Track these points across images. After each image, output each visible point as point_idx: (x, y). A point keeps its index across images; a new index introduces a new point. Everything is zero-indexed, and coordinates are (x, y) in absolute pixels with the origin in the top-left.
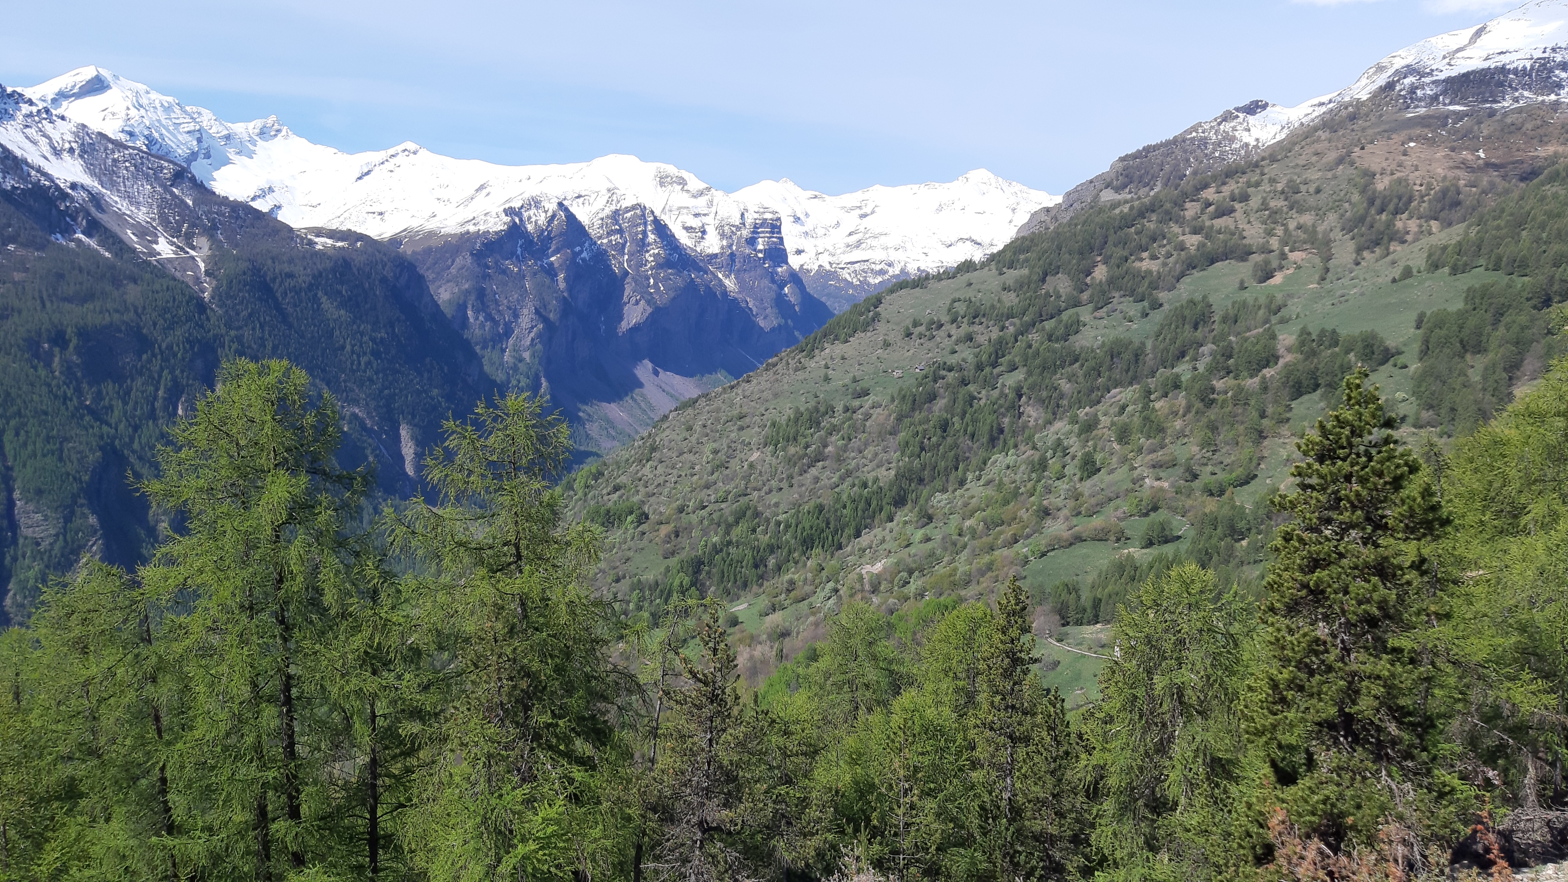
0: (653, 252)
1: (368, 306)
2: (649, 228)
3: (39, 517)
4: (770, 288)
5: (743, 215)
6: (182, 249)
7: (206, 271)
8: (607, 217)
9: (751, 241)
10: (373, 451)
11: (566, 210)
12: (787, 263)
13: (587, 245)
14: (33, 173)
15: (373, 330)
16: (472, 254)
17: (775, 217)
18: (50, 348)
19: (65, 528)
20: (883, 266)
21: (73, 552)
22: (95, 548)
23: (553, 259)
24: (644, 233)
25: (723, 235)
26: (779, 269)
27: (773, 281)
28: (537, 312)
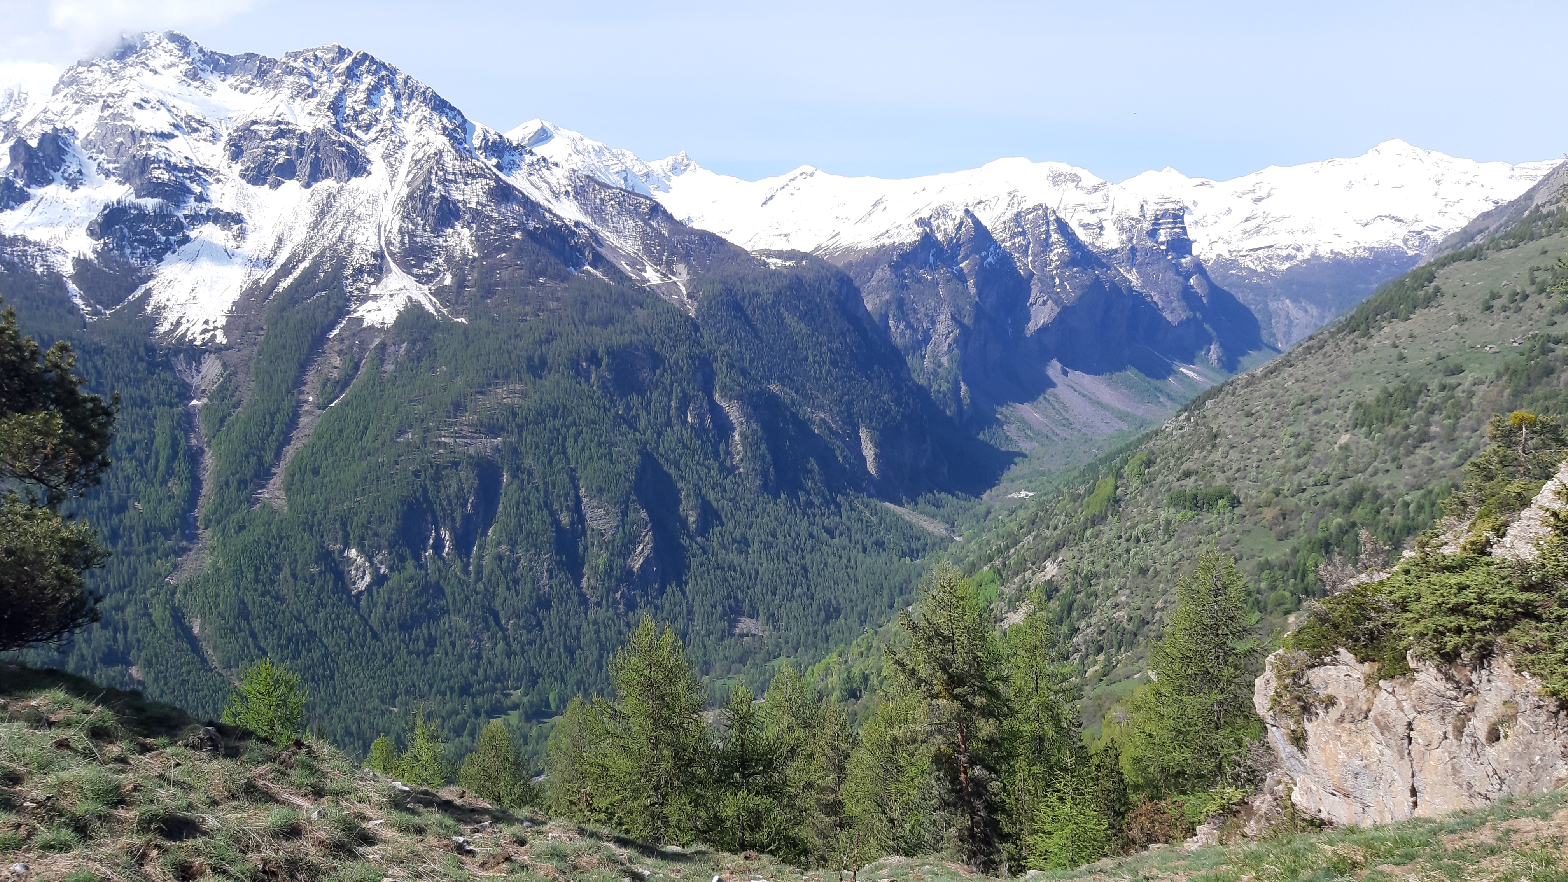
0: (1058, 250)
1: (822, 319)
2: (1052, 227)
3: (601, 511)
4: (1176, 281)
5: (1142, 206)
6: (666, 276)
7: (688, 294)
8: (1010, 220)
9: (1153, 234)
10: (842, 452)
11: (972, 216)
12: (1191, 254)
13: (992, 249)
14: (547, 215)
15: (829, 342)
16: (890, 266)
17: (1177, 206)
18: (588, 367)
19: (623, 520)
20: (1290, 251)
21: (630, 542)
22: (647, 539)
23: (962, 265)
24: (1047, 233)
25: (1122, 229)
26: (1183, 260)
27: (1178, 273)
28: (953, 318)
